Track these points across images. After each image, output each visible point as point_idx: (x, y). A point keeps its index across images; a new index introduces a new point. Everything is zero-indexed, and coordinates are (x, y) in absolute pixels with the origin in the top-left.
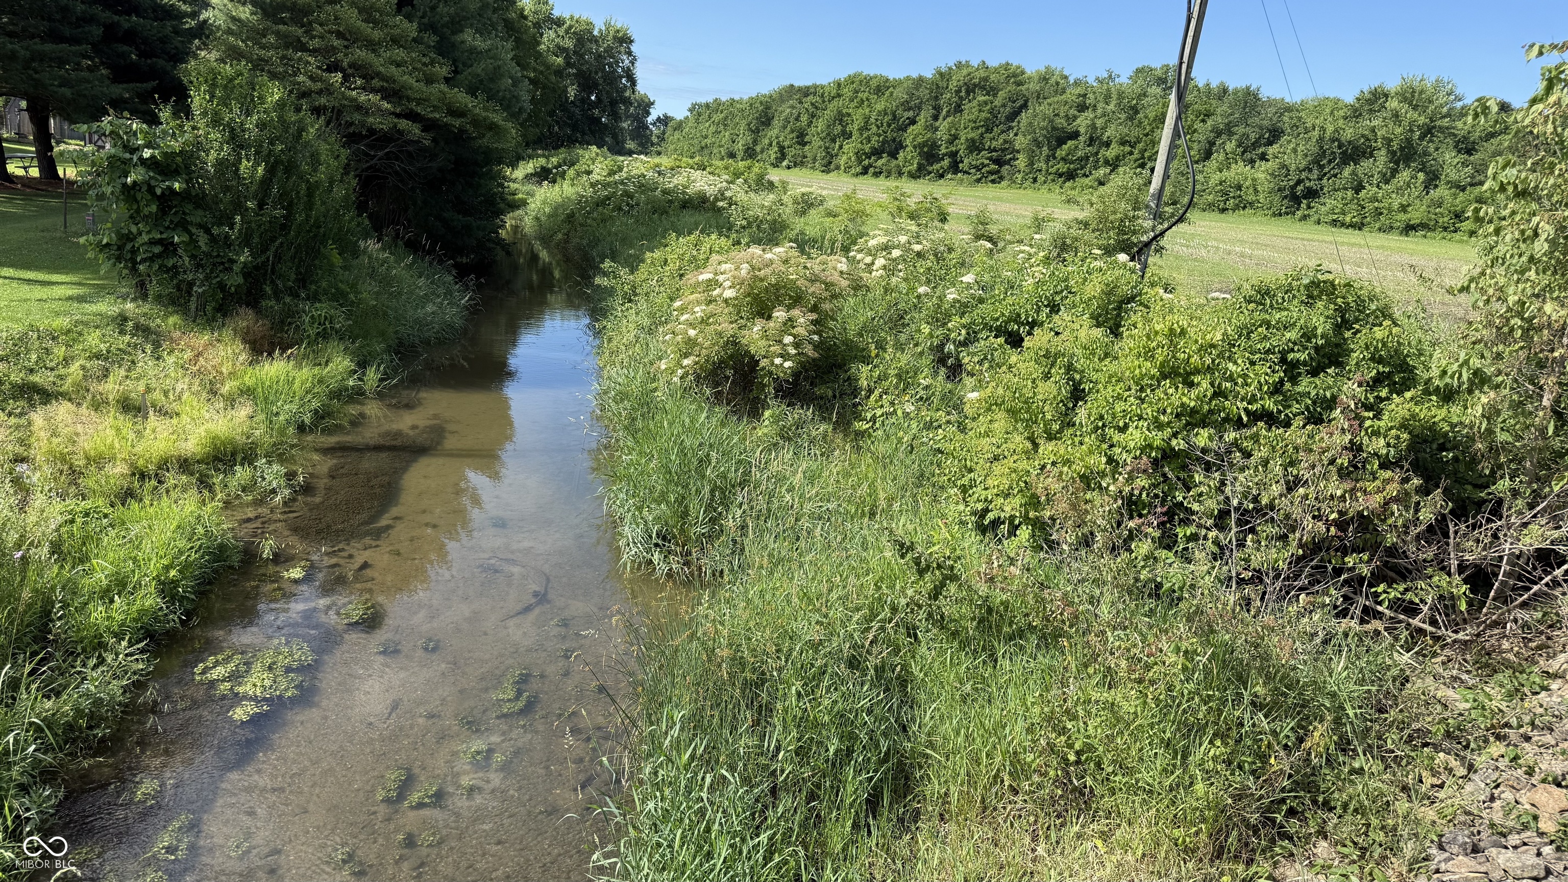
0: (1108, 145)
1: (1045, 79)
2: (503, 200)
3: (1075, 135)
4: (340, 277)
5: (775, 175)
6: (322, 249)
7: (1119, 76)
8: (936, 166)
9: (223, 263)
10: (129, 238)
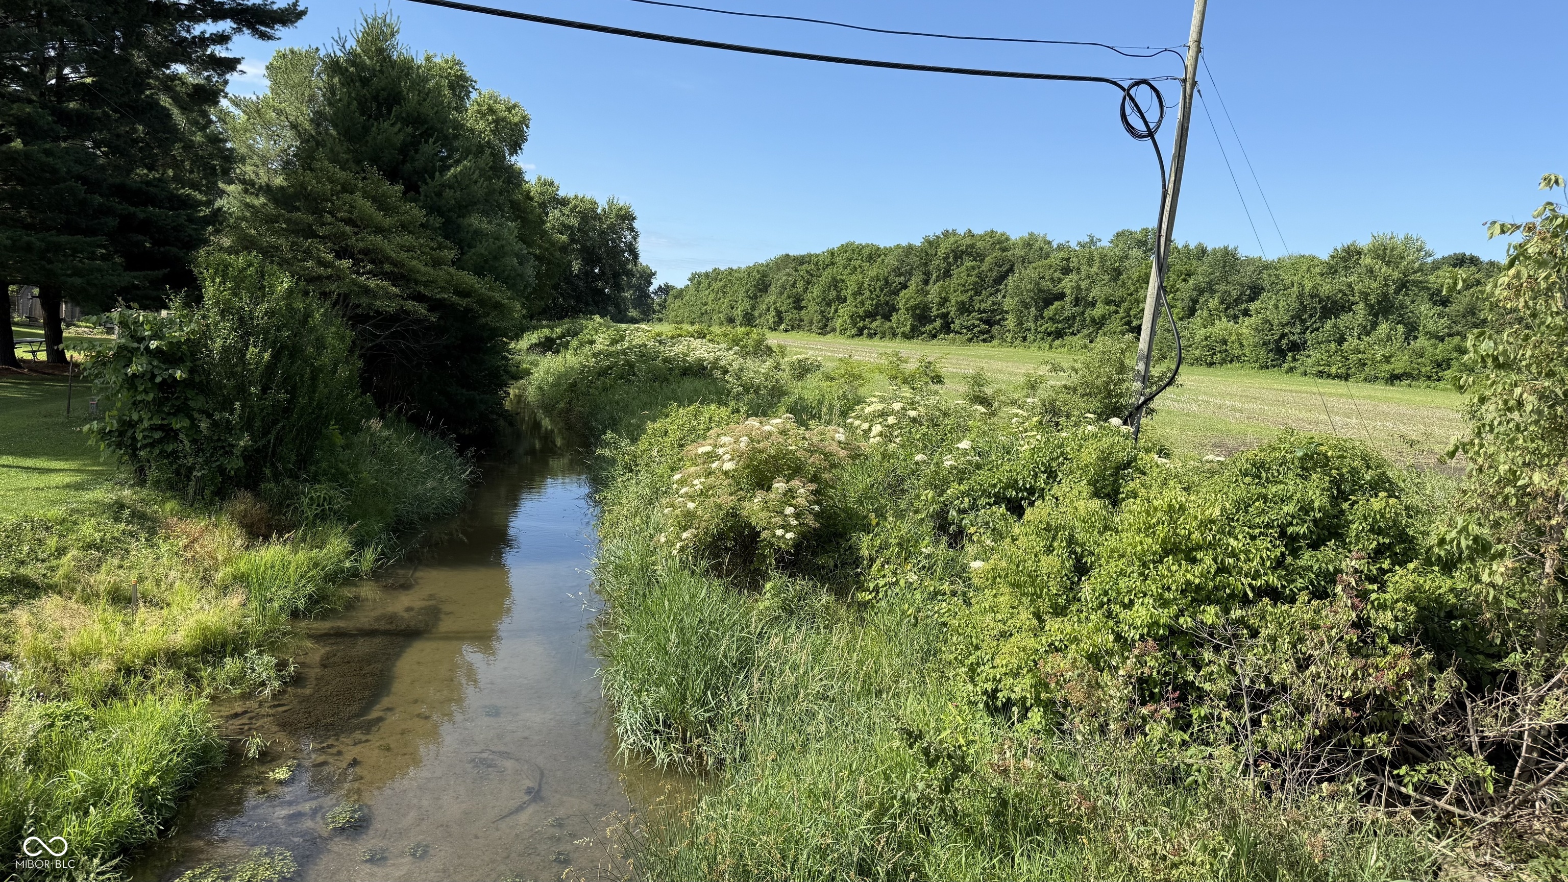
0: (1093, 305)
1: (1029, 244)
2: (507, 372)
3: (1061, 296)
4: (341, 457)
5: (773, 339)
6: (324, 430)
7: (1100, 240)
8: (928, 327)
9: (223, 447)
10: (132, 425)
